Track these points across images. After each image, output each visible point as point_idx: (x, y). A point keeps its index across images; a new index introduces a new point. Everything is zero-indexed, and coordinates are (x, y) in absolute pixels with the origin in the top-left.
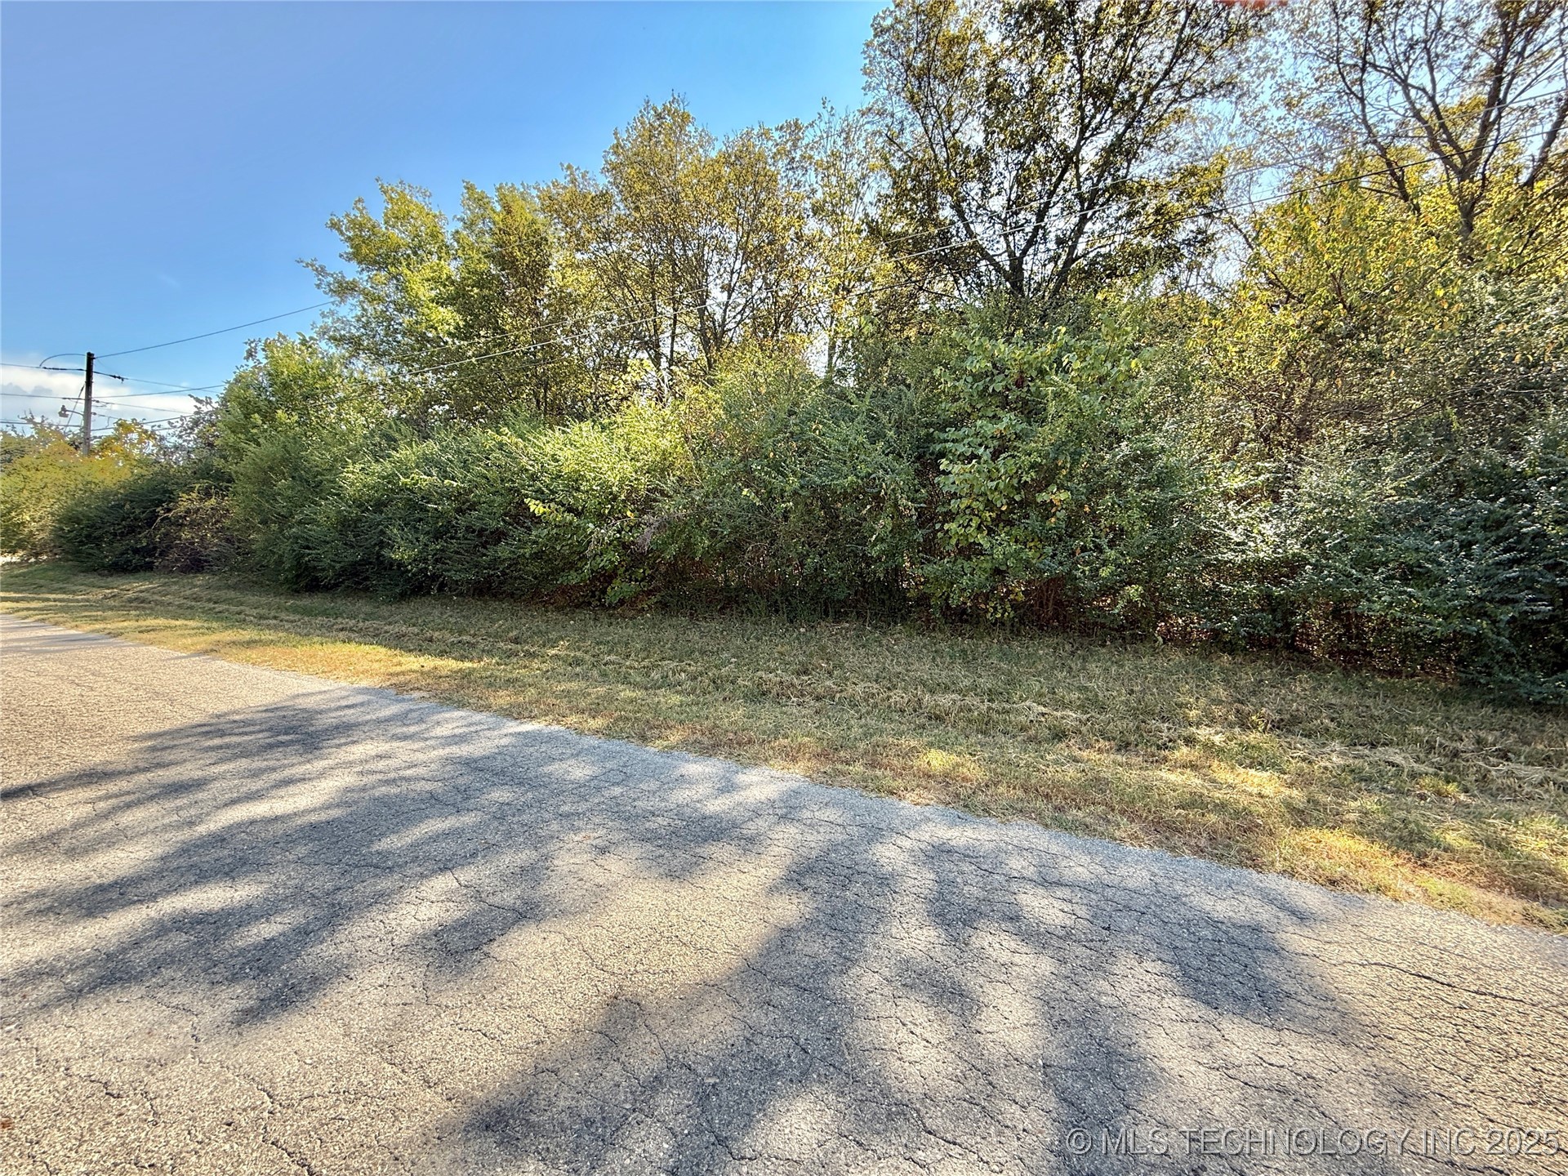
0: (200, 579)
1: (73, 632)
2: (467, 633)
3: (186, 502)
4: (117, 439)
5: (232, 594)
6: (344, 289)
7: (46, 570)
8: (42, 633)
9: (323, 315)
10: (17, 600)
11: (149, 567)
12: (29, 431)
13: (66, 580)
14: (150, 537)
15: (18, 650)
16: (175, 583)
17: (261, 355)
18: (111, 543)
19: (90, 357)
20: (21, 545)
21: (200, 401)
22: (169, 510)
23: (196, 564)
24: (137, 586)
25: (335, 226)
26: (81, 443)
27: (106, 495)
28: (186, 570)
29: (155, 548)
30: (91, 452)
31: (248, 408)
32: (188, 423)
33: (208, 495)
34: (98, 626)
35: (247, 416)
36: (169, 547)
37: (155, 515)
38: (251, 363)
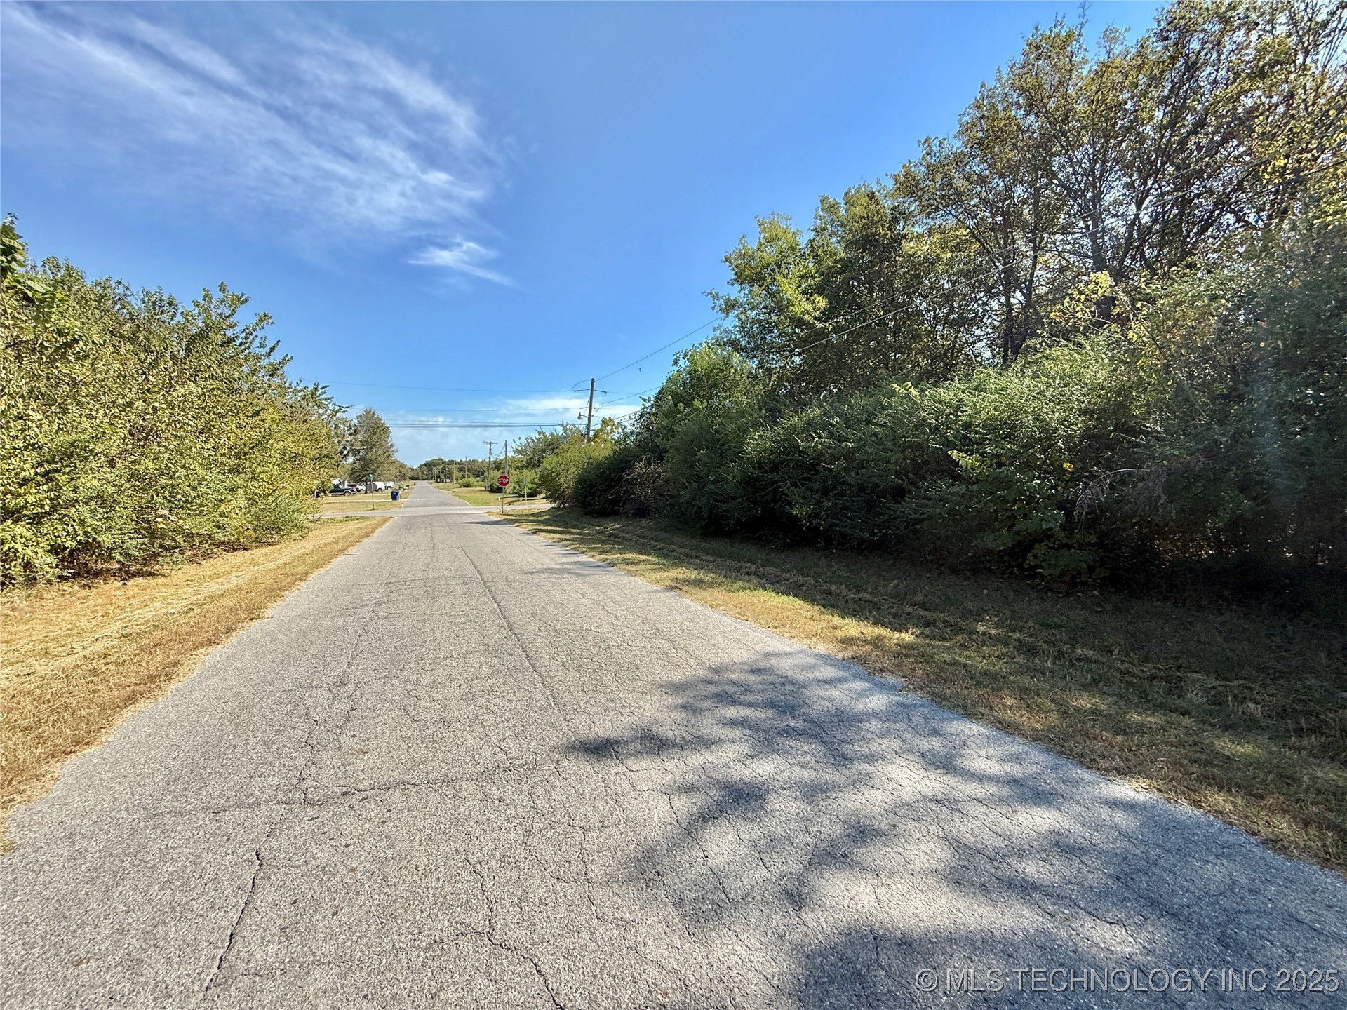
0: (644, 522)
1: (591, 560)
2: (865, 591)
3: (639, 468)
4: (601, 431)
5: (664, 535)
6: (730, 306)
7: (569, 513)
8: (576, 559)
9: (715, 330)
10: (561, 533)
11: (616, 513)
12: (560, 431)
13: (578, 520)
14: (618, 493)
15: (568, 571)
16: (631, 525)
17: (681, 362)
18: (599, 496)
19: (593, 381)
20: (559, 498)
21: (645, 400)
22: (628, 475)
23: (643, 512)
24: (612, 526)
25: (727, 260)
26: (585, 436)
27: (599, 465)
28: (635, 516)
29: (620, 500)
30: (589, 440)
31: (677, 398)
32: (637, 416)
33: (649, 463)
34: (603, 557)
35: (676, 404)
36: (627, 499)
37: (621, 477)
38: (676, 368)
